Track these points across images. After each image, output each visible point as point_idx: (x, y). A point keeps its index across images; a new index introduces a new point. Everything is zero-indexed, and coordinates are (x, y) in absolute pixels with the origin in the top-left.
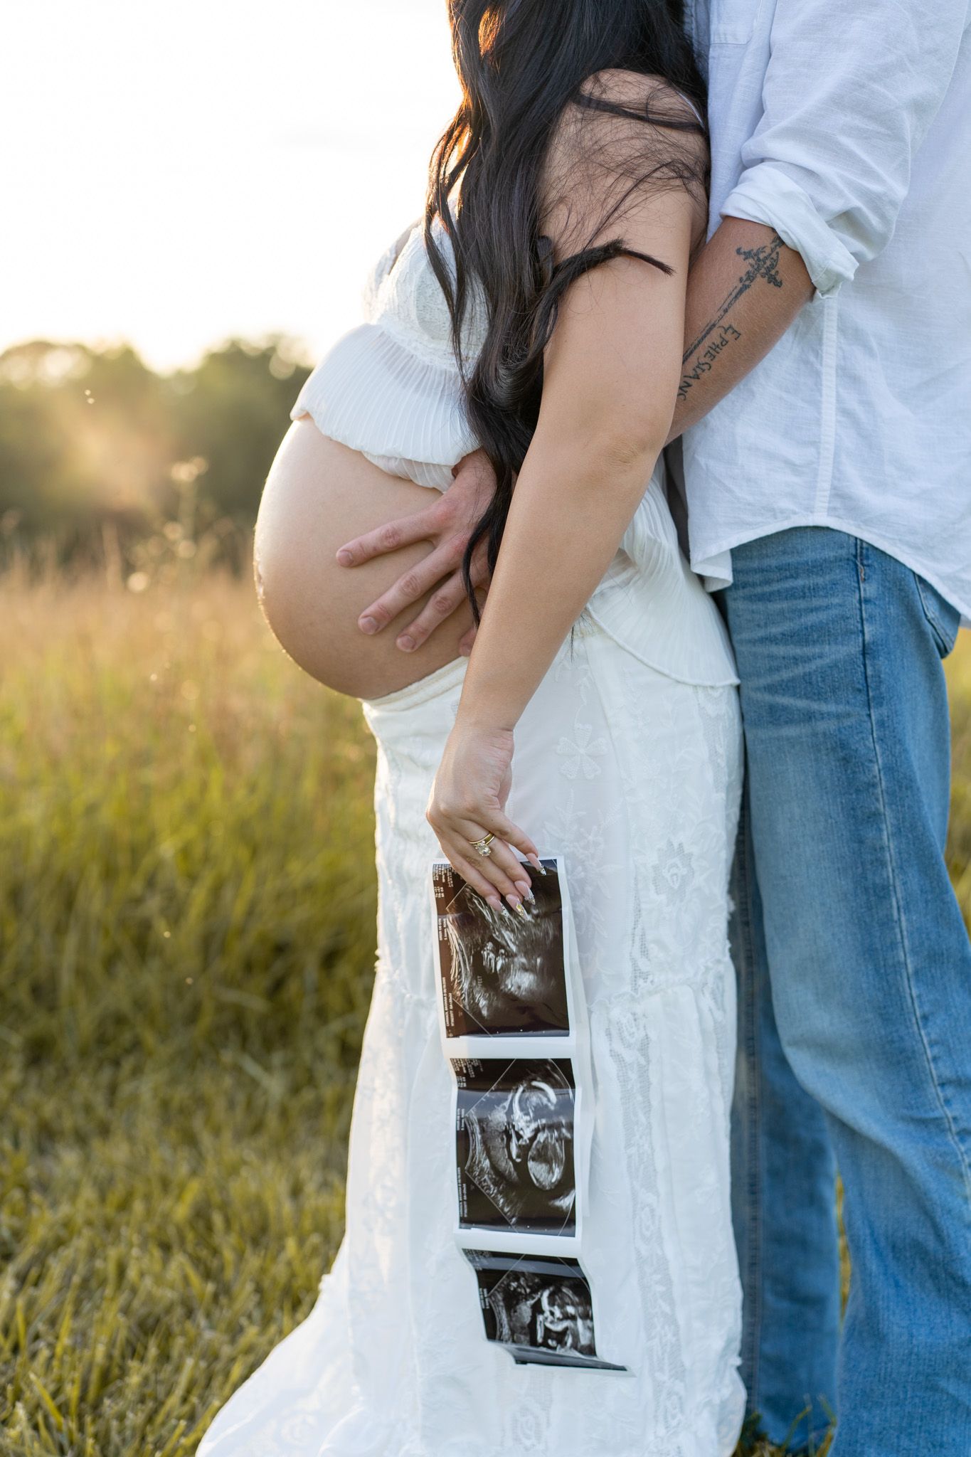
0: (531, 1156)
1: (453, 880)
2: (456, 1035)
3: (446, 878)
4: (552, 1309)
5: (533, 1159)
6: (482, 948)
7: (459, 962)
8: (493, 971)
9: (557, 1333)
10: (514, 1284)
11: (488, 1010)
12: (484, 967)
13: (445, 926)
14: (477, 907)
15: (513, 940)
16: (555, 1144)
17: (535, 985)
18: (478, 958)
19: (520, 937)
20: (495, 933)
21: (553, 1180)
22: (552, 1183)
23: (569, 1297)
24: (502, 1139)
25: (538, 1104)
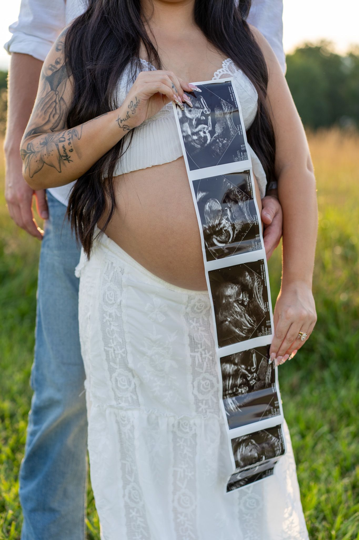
0: (221, 212)
1: (262, 329)
2: (259, 261)
3: (265, 330)
4: (205, 135)
5: (219, 211)
6: (249, 301)
7: (259, 294)
8: (244, 293)
9: (201, 124)
10: (225, 142)
11: (246, 274)
12: (248, 293)
13: (266, 308)
14: (252, 319)
15: (236, 308)
16: (210, 220)
17: (225, 291)
18: (251, 296)
19: (233, 310)
20: (244, 309)
21: (208, 203)
22: (209, 202)
23: (197, 144)
24: (235, 216)
25: (221, 236)
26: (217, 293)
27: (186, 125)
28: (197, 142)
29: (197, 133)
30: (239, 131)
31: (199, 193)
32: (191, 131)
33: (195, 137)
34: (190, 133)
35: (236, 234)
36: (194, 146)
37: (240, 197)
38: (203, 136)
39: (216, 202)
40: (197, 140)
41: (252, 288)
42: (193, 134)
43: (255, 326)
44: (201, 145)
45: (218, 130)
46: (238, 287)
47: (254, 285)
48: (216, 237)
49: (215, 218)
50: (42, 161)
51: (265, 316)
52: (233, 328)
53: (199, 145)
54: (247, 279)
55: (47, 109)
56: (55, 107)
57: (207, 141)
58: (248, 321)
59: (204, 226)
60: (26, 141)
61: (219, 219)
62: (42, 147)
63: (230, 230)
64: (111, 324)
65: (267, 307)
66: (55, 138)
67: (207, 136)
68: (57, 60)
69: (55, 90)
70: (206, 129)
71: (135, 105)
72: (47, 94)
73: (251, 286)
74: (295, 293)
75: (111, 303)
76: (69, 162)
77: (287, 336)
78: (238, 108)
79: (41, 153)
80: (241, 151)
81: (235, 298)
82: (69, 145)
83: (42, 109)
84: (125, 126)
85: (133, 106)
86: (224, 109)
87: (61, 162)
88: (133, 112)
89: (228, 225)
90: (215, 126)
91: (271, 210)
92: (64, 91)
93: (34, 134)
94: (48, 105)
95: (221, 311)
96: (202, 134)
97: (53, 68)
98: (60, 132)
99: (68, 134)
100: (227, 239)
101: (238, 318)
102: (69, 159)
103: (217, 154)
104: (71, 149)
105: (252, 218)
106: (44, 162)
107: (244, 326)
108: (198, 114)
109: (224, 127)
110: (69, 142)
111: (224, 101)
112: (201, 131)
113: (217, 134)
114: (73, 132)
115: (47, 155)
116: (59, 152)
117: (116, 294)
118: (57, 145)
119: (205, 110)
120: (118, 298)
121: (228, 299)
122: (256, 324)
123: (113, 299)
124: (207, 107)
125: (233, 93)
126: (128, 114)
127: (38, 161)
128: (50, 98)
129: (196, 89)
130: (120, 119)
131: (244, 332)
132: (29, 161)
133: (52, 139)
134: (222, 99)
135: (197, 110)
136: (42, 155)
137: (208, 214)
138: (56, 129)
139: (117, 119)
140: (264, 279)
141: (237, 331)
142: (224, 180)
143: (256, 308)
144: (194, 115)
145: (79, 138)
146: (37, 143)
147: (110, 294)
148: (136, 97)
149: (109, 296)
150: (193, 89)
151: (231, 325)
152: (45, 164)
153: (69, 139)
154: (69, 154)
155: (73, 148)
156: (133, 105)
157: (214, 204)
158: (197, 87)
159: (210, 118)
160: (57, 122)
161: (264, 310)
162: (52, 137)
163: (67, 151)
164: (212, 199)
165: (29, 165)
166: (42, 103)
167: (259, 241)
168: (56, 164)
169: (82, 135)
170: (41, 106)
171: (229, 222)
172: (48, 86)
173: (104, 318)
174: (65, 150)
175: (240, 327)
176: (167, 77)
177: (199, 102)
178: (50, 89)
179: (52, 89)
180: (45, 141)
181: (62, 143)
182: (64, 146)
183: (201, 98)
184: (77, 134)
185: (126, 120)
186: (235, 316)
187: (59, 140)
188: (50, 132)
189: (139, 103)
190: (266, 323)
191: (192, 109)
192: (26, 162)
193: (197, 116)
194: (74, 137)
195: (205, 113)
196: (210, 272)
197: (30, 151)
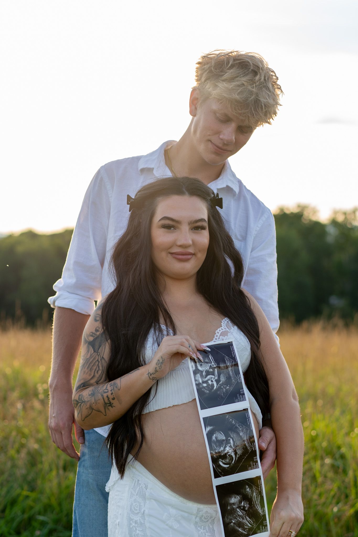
0: (225, 441)
2: (257, 477)
6: (249, 507)
7: (257, 501)
8: (245, 501)
9: (209, 375)
10: (228, 388)
11: (246, 487)
12: (248, 501)
14: (252, 520)
15: (238, 512)
17: (229, 500)
18: (250, 503)
25: (226, 459)
26: (223, 502)
27: (198, 375)
28: (206, 389)
29: (206, 382)
30: (239, 379)
31: (208, 427)
32: (202, 380)
33: (205, 385)
34: (201, 381)
35: (238, 458)
36: (203, 392)
37: (241, 429)
38: (211, 384)
39: (221, 433)
40: (206, 387)
41: (251, 497)
42: (204, 382)
43: (255, 526)
44: (209, 391)
45: (223, 379)
46: (240, 497)
47: (253, 495)
48: (221, 460)
49: (220, 446)
50: (91, 408)
51: (262, 518)
52: (237, 528)
53: (207, 390)
54: (247, 491)
55: (92, 367)
56: (98, 365)
57: (214, 388)
58: (249, 522)
59: (212, 452)
60: (76, 394)
61: (224, 446)
62: (90, 398)
63: (233, 455)
64: (136, 529)
65: (264, 511)
66: (100, 390)
67: (214, 384)
68: (96, 328)
69: (97, 352)
70: (213, 378)
71: (161, 362)
72: (91, 355)
73: (250, 496)
74: (288, 498)
75: (136, 512)
76: (112, 408)
77: (280, 533)
78: (237, 362)
79: (90, 402)
80: (240, 394)
81: (238, 505)
82: (112, 395)
83: (88, 367)
84: (153, 378)
85: (160, 364)
86: (227, 363)
87: (106, 408)
88: (160, 368)
89: (231, 451)
90: (220, 376)
91: (266, 439)
92: (104, 352)
93: (83, 387)
94: (92, 364)
95: (227, 515)
96: (210, 382)
97: (94, 335)
98: (103, 384)
99: (110, 387)
100: (230, 461)
101: (241, 520)
102: (112, 405)
103: (222, 397)
104: (114, 398)
105: (251, 445)
106: (93, 409)
107: (246, 526)
108: (207, 368)
109: (227, 376)
110: (111, 392)
111: (227, 357)
112: (209, 380)
113: (222, 382)
114: (114, 385)
115: (95, 404)
116: (104, 400)
117: (141, 505)
118: (102, 395)
119: (213, 365)
120: (142, 509)
121: (232, 506)
122: (255, 524)
123: (138, 509)
124: (214, 362)
125: (234, 350)
126: (156, 369)
127: (88, 409)
128: (94, 359)
129: (206, 349)
130: (150, 373)
131: (245, 531)
132: (81, 408)
133: (98, 390)
134: (225, 356)
135: (206, 364)
136: (91, 403)
137: (215, 443)
138: (100, 382)
139: (147, 373)
140: (261, 490)
141: (240, 530)
142: (227, 417)
143: (255, 512)
144: (204, 368)
145: (119, 389)
146: (87, 395)
147: (136, 505)
148: (162, 357)
149: (135, 506)
150: (204, 348)
151: (235, 526)
152: (93, 410)
153: (111, 391)
154: (112, 401)
155: (115, 397)
156: (160, 362)
157: (219, 435)
158: (207, 347)
159: (216, 370)
160: (100, 376)
161: (262, 514)
162: (98, 389)
163: (110, 399)
164: (218, 432)
165: (80, 411)
166: (87, 363)
167: (257, 462)
168: (102, 409)
169: (121, 387)
170: (87, 365)
171: (232, 449)
172: (91, 349)
173: (130, 524)
174: (108, 399)
175: (242, 527)
176: (184, 340)
177: (208, 359)
178: (93, 351)
179: (94, 351)
180: (92, 392)
181: (106, 393)
182: (108, 396)
183: (209, 355)
184: (117, 386)
185: (154, 373)
186: (238, 519)
187: (104, 391)
188: (96, 385)
189: (164, 361)
190: (264, 523)
191: (203, 364)
192: (78, 409)
193: (206, 369)
194: (115, 388)
195: (212, 366)
196: (217, 487)
197: (81, 401)
